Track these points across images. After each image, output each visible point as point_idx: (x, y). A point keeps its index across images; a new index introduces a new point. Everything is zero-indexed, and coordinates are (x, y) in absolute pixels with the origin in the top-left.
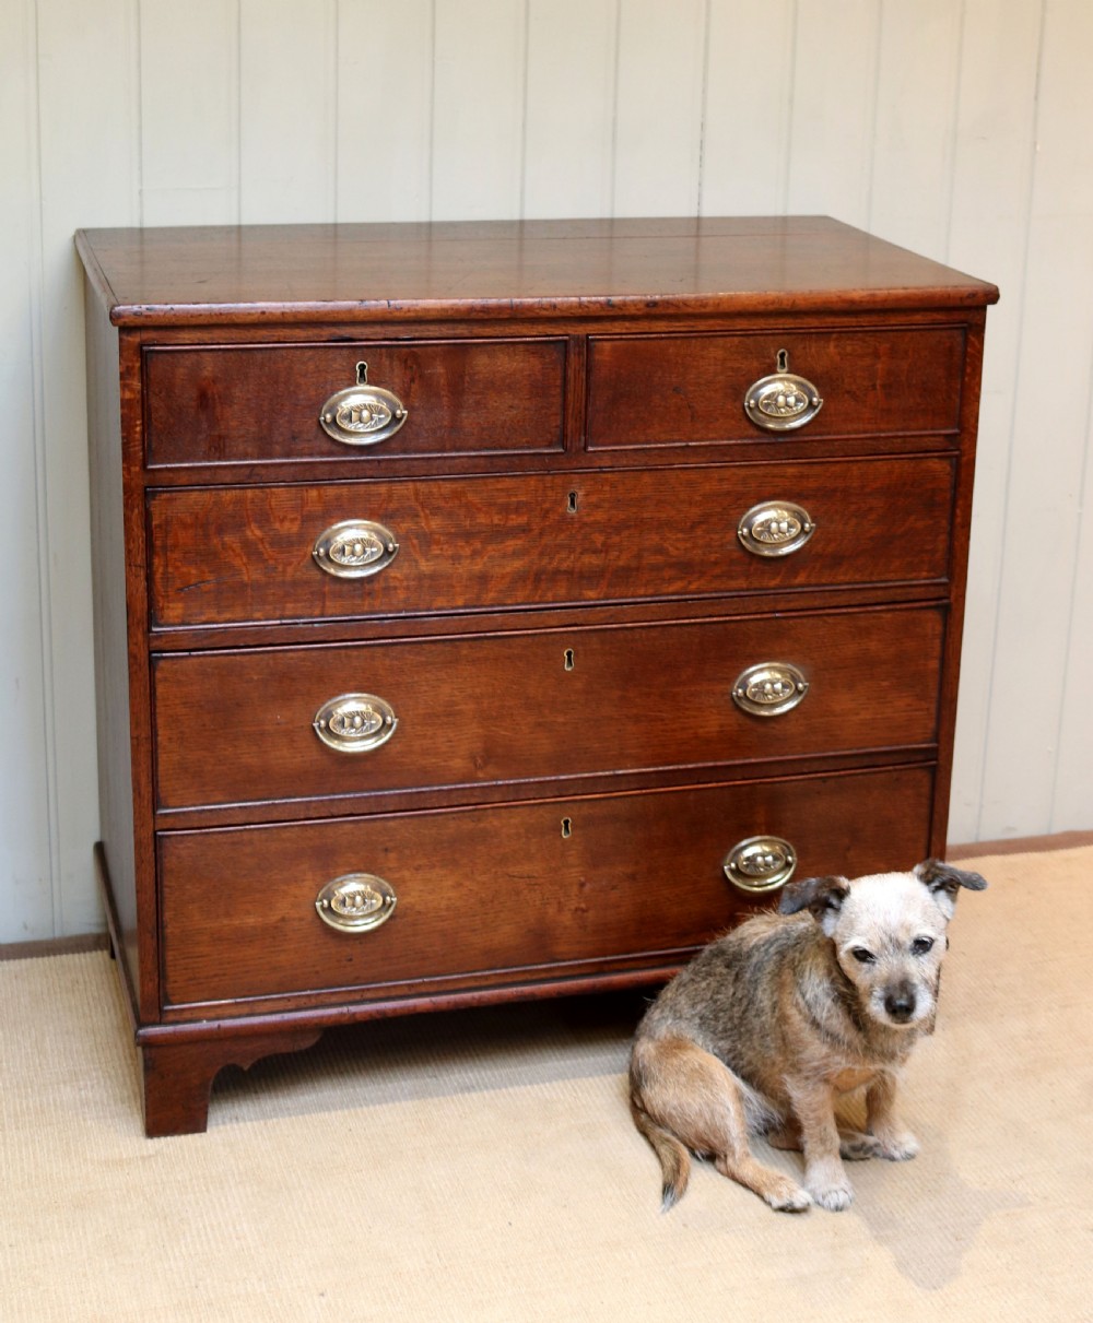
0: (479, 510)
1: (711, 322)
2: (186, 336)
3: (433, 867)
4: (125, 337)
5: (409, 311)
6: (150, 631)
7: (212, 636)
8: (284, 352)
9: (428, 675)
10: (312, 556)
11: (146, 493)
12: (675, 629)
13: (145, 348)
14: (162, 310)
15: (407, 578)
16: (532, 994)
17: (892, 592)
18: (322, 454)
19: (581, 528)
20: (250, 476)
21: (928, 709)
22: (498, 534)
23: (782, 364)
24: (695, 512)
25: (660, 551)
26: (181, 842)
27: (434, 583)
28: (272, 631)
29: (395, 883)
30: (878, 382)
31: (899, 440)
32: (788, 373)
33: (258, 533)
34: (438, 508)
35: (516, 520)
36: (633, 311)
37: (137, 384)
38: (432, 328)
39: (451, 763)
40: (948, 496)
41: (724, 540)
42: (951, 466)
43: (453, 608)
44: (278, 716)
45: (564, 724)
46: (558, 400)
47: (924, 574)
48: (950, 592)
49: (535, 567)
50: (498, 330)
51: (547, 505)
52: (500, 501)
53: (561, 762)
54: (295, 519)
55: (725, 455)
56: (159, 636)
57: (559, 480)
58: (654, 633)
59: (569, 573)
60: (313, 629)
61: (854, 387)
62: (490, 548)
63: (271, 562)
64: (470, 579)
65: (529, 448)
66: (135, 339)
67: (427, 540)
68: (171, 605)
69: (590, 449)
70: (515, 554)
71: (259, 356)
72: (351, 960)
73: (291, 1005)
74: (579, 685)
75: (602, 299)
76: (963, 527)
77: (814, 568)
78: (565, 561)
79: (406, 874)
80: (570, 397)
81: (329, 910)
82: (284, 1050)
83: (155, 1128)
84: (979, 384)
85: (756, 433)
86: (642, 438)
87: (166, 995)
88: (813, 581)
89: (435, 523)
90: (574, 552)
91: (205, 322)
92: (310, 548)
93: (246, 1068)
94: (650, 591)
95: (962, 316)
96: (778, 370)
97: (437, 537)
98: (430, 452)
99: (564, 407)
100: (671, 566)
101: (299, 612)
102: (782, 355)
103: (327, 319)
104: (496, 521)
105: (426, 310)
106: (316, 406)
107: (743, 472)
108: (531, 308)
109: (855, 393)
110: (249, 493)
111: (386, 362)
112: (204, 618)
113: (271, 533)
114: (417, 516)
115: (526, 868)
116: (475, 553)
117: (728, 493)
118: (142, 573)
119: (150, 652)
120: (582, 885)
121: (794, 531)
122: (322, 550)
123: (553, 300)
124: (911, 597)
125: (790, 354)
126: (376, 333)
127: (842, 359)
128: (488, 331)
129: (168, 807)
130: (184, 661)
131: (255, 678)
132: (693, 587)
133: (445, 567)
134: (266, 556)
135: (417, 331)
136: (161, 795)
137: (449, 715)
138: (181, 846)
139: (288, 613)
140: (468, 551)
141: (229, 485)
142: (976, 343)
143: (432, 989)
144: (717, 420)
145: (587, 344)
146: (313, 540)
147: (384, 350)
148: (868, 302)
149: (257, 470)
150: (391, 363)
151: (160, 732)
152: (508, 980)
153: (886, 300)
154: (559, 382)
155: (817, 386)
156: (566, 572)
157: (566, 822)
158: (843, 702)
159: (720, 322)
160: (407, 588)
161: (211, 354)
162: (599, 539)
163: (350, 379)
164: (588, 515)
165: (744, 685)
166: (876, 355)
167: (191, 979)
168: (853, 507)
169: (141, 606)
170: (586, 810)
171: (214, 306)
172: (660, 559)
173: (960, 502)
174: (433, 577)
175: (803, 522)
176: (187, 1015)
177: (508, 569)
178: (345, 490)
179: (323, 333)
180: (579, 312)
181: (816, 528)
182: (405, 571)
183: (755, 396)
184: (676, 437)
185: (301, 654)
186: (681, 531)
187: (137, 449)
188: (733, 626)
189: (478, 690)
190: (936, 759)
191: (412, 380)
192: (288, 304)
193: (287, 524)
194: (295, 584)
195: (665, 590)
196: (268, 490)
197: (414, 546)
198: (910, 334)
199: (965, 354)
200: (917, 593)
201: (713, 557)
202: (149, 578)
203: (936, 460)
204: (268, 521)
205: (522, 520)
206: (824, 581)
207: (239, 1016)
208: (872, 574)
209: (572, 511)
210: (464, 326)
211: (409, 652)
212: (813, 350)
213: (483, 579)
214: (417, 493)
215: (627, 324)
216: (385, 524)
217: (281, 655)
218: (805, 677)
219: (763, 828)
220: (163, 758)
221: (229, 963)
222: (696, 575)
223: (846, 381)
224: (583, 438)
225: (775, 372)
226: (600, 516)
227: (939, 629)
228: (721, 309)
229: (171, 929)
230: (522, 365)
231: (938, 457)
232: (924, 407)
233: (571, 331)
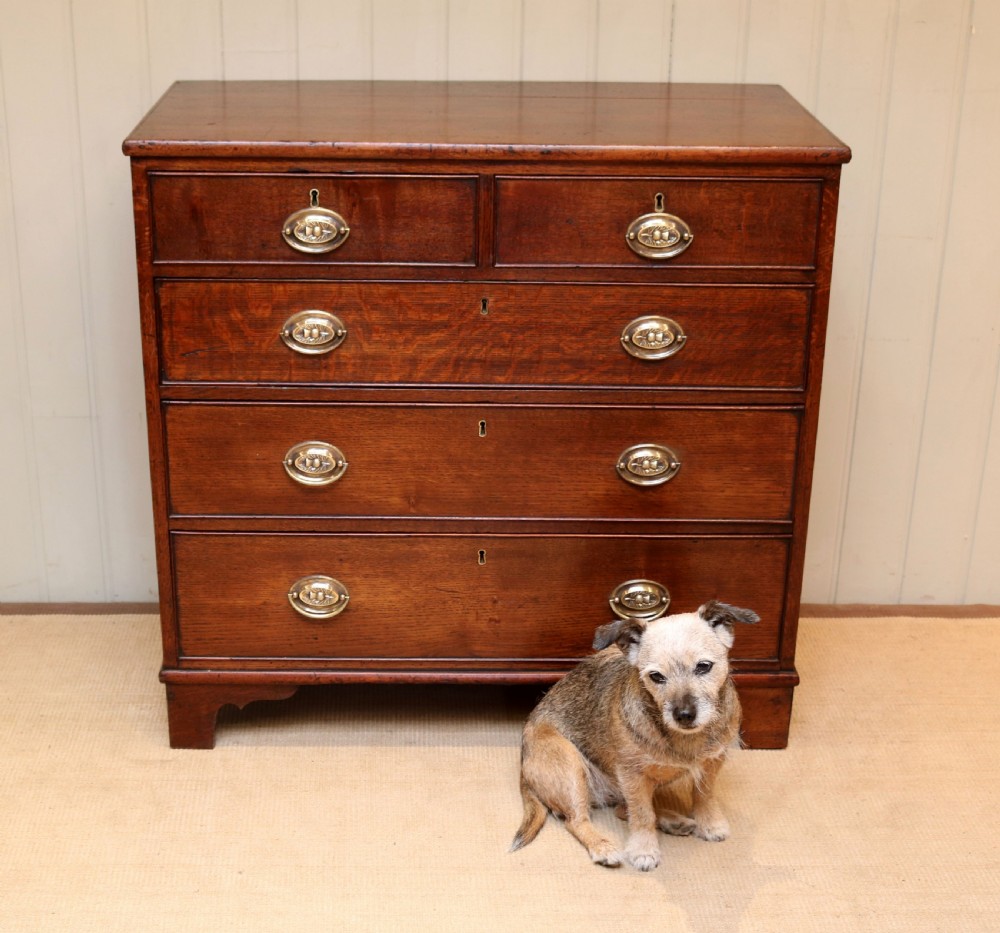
0: (410, 308)
1: (598, 168)
2: (181, 165)
3: (377, 576)
4: (135, 164)
5: (349, 151)
6: (160, 384)
7: (207, 390)
8: (254, 180)
9: (371, 432)
10: (280, 337)
11: (154, 282)
12: (569, 411)
13: (149, 173)
14: (159, 145)
15: (354, 358)
16: (456, 680)
17: (754, 395)
18: (285, 259)
19: (491, 327)
20: (231, 273)
21: (784, 493)
22: (425, 328)
23: (659, 204)
24: (585, 321)
25: (556, 348)
26: (188, 540)
27: (376, 363)
28: (250, 390)
29: (349, 585)
30: (742, 223)
31: (761, 273)
32: (664, 212)
33: (239, 316)
34: (377, 305)
35: (439, 318)
36: (530, 157)
37: (145, 200)
38: (369, 164)
39: (389, 500)
40: (805, 320)
41: (611, 344)
42: (807, 296)
43: (390, 382)
44: (256, 454)
45: (480, 478)
46: (471, 226)
47: (782, 383)
48: (805, 399)
49: (455, 355)
50: (421, 168)
51: (464, 308)
52: (428, 302)
53: (477, 507)
54: (267, 307)
55: (610, 276)
56: (168, 388)
57: (473, 289)
58: (551, 414)
59: (482, 362)
60: (281, 391)
61: (722, 227)
62: (418, 338)
63: (250, 338)
64: (403, 361)
65: (447, 262)
66: (143, 166)
67: (369, 329)
68: (177, 366)
69: (497, 265)
70: (439, 344)
71: (235, 181)
72: (316, 639)
73: (274, 666)
74: (491, 449)
75: (506, 146)
76: (817, 347)
77: (686, 371)
78: (477, 351)
79: (357, 579)
80: (481, 223)
81: (297, 600)
82: (269, 698)
83: (177, 742)
84: (833, 230)
85: (637, 260)
86: (540, 259)
87: (180, 649)
88: (686, 382)
89: (375, 317)
90: (486, 345)
91: (193, 155)
92: (279, 330)
93: (241, 708)
94: (549, 380)
95: (820, 172)
96: (656, 210)
97: (376, 327)
98: (369, 261)
99: (477, 230)
100: (565, 361)
101: (272, 378)
102: (659, 198)
103: (284, 155)
104: (423, 318)
105: (362, 150)
106: (279, 223)
107: (625, 291)
108: (446, 152)
109: (722, 231)
110: (232, 286)
111: (332, 190)
112: (200, 377)
113: (250, 316)
114: (361, 310)
115: (451, 585)
116: (407, 342)
117: (613, 307)
118: (154, 341)
119: (162, 400)
120: (495, 602)
121: (668, 342)
122: (287, 332)
123: (465, 146)
124: (771, 401)
125: (666, 197)
126: (325, 168)
127: (711, 203)
128: (414, 168)
129: (178, 514)
130: (186, 408)
131: (240, 424)
132: (585, 379)
133: (385, 350)
134: (246, 334)
135: (357, 167)
136: (173, 504)
137: (388, 464)
138: (189, 543)
139: (263, 378)
140: (401, 339)
141: (217, 279)
142: (831, 195)
143: (379, 667)
144: (604, 247)
145: (493, 181)
146: (282, 324)
147: (331, 181)
148: (733, 157)
149: (235, 269)
150: (337, 192)
151: (171, 458)
152: (438, 666)
153: (748, 156)
154: (471, 211)
155: (689, 225)
156: (479, 361)
157: (482, 553)
158: (709, 480)
159: (605, 168)
160: (354, 365)
161: (199, 179)
162: (507, 336)
163: (305, 202)
164: (498, 317)
165: (626, 460)
166: (741, 201)
167: (199, 640)
168: (721, 325)
169: (154, 365)
170: (497, 545)
171: (199, 143)
172: (558, 355)
173: (816, 327)
174: (374, 357)
175: (676, 334)
176: (196, 665)
177: (433, 355)
178: (305, 287)
179: (284, 166)
180: (486, 157)
181: (688, 340)
182: (353, 351)
183: (637, 229)
184: (568, 260)
185: (274, 409)
186: (575, 334)
187: (147, 248)
188: (617, 412)
189: (410, 447)
190: (792, 533)
191: (354, 205)
192: (255, 143)
193: (260, 311)
194: (267, 356)
195: (561, 380)
196: (246, 284)
197: (358, 332)
198: (771, 185)
199: (821, 204)
200: (776, 398)
201: (601, 357)
202: (160, 344)
203: (794, 291)
204: (247, 307)
205: (445, 318)
206: (694, 382)
207: (235, 670)
208: (736, 379)
209: (485, 313)
210: (395, 164)
211: (356, 413)
212: (686, 195)
213: (413, 362)
214: (360, 292)
215: (527, 167)
216: (336, 315)
217: (258, 408)
218: (678, 457)
219: (644, 573)
220: (173, 477)
221: (226, 631)
222: (587, 370)
223: (715, 221)
224: (491, 256)
225: (654, 212)
226: (506, 318)
227: (794, 428)
228: (604, 158)
229: (182, 602)
230: (441, 197)
231: (795, 288)
232: (783, 246)
233: (481, 171)
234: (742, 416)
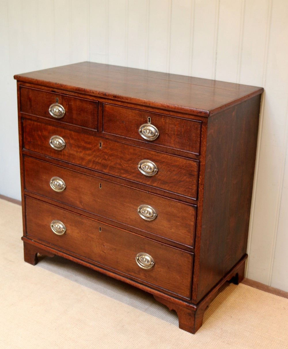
0: (81, 141)
1: (131, 105)
2: (27, 85)
3: (73, 226)
6: (22, 149)
7: (32, 154)
8: (43, 92)
9: (72, 178)
11: (21, 118)
12: (124, 187)
13: (20, 86)
15: (67, 154)
17: (180, 197)
18: (50, 118)
19: (102, 153)
20: (38, 120)
21: (191, 236)
22: (85, 148)
23: (149, 121)
24: (128, 157)
25: (120, 164)
28: (42, 157)
29: (66, 226)
30: (175, 133)
32: (151, 124)
34: (73, 138)
35: (89, 146)
36: (110, 98)
37: (19, 93)
38: (70, 92)
41: (135, 167)
42: (197, 165)
43: (76, 164)
44: (44, 177)
47: (189, 195)
48: (197, 203)
49: (93, 159)
51: (95, 144)
52: (86, 140)
53: (99, 212)
54: (47, 132)
55: (135, 143)
56: (24, 151)
57: (97, 139)
58: (119, 186)
59: (100, 164)
60: (49, 159)
61: (169, 133)
62: (83, 151)
63: (43, 141)
64: (80, 158)
65: (90, 128)
66: (19, 83)
67: (71, 145)
68: (27, 145)
69: (103, 132)
70: (89, 155)
72: (58, 241)
73: (48, 245)
74: (103, 193)
77: (158, 183)
80: (99, 117)
81: (53, 226)
86: (115, 133)
87: (26, 232)
88: (158, 186)
89: (72, 142)
90: (101, 158)
94: (118, 175)
96: (148, 123)
97: (73, 145)
98: (70, 123)
100: (123, 170)
101: (48, 154)
102: (149, 119)
103: (49, 86)
104: (84, 145)
108: (88, 92)
109: (169, 135)
110: (39, 124)
113: (43, 134)
116: (81, 152)
117: (136, 155)
118: (21, 136)
119: (23, 154)
120: (104, 246)
121: (152, 170)
122: (51, 141)
124: (186, 201)
125: (151, 119)
127: (165, 124)
128: (82, 96)
129: (26, 190)
130: (28, 158)
131: (41, 167)
133: (75, 153)
134: (42, 139)
135: (68, 93)
136: (26, 186)
137: (76, 190)
140: (79, 151)
141: (35, 121)
142: (204, 128)
143: (74, 256)
144: (133, 133)
145: (101, 104)
146: (50, 138)
147: (61, 96)
148: (170, 108)
150: (62, 100)
151: (25, 172)
153: (175, 109)
154: (96, 113)
155: (158, 130)
157: (100, 228)
158: (166, 224)
159: (133, 105)
160: (67, 156)
164: (104, 150)
166: (175, 125)
167: (31, 230)
168: (169, 169)
169: (21, 143)
170: (104, 227)
172: (121, 167)
174: (72, 155)
175: (154, 168)
176: (30, 238)
177: (87, 158)
179: (50, 89)
180: (99, 95)
181: (158, 171)
182: (67, 151)
183: (141, 128)
185: (48, 164)
186: (125, 161)
188: (138, 191)
189: (81, 186)
190: (194, 253)
193: (45, 133)
194: (47, 147)
195: (122, 176)
196: (42, 124)
197: (68, 146)
198: (184, 121)
199: (201, 131)
202: (23, 137)
203: (192, 161)
204: (42, 131)
206: (161, 187)
207: (39, 243)
209: (100, 148)
210: (77, 94)
211: (68, 171)
212: (157, 119)
213: (82, 159)
214: (69, 133)
215: (112, 101)
221: (37, 230)
222: (129, 174)
223: (166, 130)
224: (101, 129)
226: (106, 151)
227: (193, 213)
228: (131, 102)
230: (89, 107)
231: (193, 161)
232: (188, 144)
233: (99, 100)
234: (176, 203)
